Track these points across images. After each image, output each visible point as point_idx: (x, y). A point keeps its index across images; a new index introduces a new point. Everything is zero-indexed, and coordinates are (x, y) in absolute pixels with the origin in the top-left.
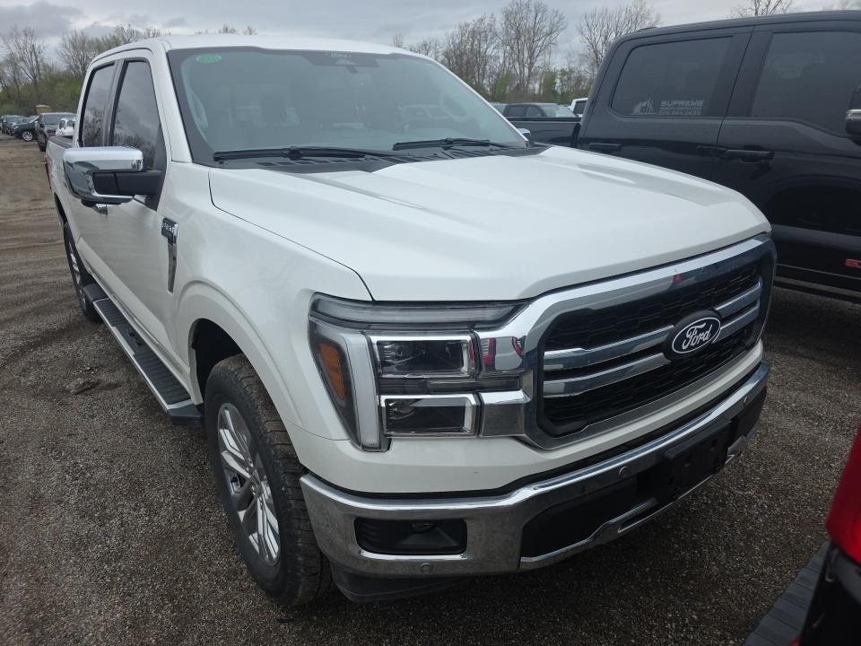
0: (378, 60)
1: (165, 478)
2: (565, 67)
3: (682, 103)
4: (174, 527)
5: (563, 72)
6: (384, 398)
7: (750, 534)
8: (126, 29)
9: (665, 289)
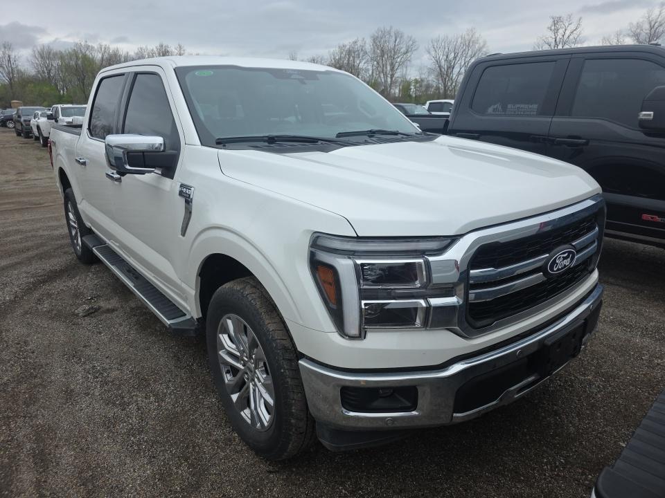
0: (318, 75)
1: (165, 376)
2: (418, 78)
3: (522, 106)
4: (178, 409)
5: (416, 81)
6: (363, 302)
7: (593, 406)
8: (83, 44)
9: (534, 233)
